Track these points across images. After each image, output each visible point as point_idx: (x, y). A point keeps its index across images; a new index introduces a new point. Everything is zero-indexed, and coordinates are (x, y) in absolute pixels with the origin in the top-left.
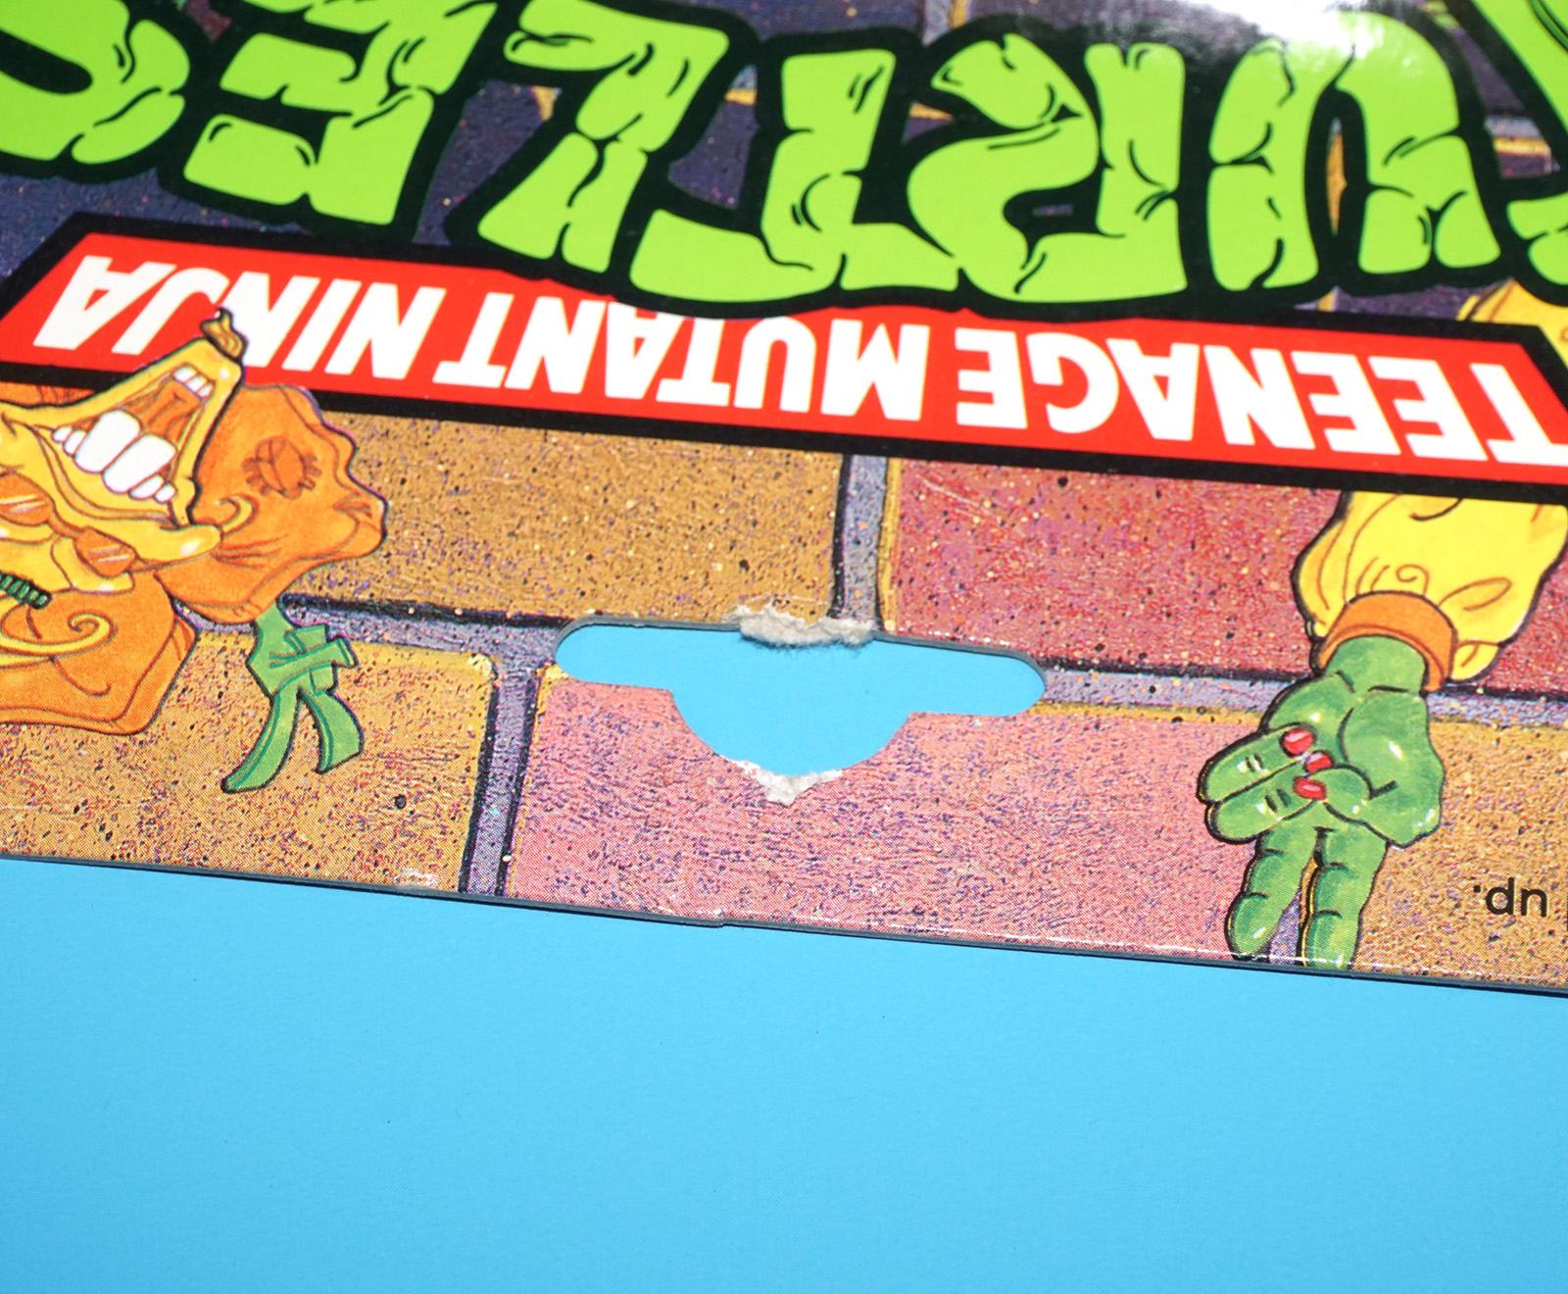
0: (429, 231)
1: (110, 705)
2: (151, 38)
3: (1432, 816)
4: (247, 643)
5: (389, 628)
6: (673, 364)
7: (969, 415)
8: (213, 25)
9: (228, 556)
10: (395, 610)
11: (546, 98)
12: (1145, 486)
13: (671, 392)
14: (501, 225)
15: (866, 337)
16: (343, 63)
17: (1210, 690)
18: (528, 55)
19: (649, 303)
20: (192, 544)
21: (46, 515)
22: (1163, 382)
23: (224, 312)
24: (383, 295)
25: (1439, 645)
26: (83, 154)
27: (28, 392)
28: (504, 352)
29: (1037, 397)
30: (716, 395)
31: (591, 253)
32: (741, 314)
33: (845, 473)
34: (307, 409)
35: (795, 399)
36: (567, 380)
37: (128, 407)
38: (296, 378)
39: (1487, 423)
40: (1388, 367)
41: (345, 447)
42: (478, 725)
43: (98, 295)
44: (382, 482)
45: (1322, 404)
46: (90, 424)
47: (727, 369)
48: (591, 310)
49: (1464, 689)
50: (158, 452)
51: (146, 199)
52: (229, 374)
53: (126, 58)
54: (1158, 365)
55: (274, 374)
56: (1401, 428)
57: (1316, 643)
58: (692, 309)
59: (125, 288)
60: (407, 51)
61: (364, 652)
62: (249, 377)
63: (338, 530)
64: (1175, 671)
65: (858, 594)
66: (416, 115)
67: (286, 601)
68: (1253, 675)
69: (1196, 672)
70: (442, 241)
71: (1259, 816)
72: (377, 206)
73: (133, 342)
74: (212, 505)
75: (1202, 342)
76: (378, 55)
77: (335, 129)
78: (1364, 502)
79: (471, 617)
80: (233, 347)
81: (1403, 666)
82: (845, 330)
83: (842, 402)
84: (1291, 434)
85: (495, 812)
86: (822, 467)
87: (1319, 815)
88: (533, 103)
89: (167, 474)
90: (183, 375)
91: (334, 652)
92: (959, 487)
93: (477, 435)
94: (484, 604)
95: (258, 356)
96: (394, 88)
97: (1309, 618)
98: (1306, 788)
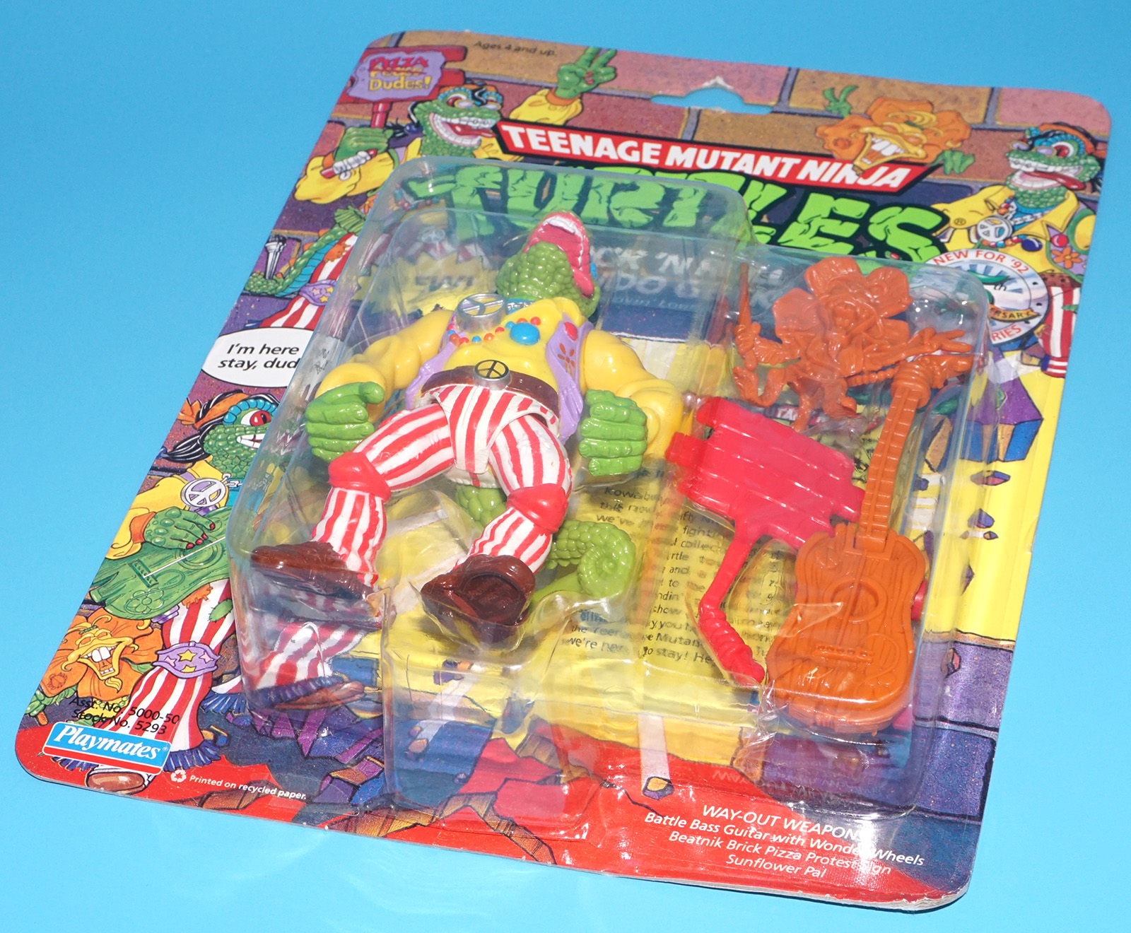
0: (800, 192)
1: (886, 103)
2: (880, 237)
3: (562, 67)
4: (852, 111)
5: (815, 112)
6: (735, 161)
7: (659, 146)
8: (861, 239)
9: (857, 127)
10: (813, 116)
11: (765, 219)
12: (616, 129)
13: (737, 155)
14: (781, 192)
15: (682, 164)
16: (823, 230)
17: (609, 92)
18: (769, 230)
19: (741, 173)
20: (867, 129)
21: (906, 138)
22: (606, 149)
23: (858, 175)
24: (814, 178)
25: (551, 96)
26: (899, 209)
27: (911, 160)
28: (781, 165)
29: (640, 149)
30: (724, 153)
31: (755, 186)
32: (717, 170)
33: (693, 137)
34: (835, 155)
35: (704, 152)
36: (764, 159)
37: (884, 157)
38: (838, 161)
39: (524, 137)
40: (546, 148)
41: (826, 147)
42: (793, 95)
43: (893, 179)
44: (815, 140)
45: (565, 142)
46: (895, 154)
47: (721, 159)
48: (757, 172)
49: (546, 88)
50: (875, 147)
51: (880, 200)
52: (857, 163)
53: (887, 231)
54: (606, 153)
55: (844, 162)
56: (547, 136)
57: (581, 98)
58: (729, 172)
59: (886, 180)
60: (804, 232)
61: (822, 108)
62: (851, 162)
63: (827, 131)
64: (617, 96)
65: (694, 115)
66: (803, 216)
67: (842, 118)
68: (598, 94)
69: (612, 95)
70: (796, 189)
71: (603, 71)
72: (814, 197)
73: (883, 169)
74: (861, 137)
75: (593, 157)
76: (814, 231)
77: (827, 214)
78: (560, 123)
79: (794, 114)
80: (856, 169)
81: (560, 93)
82: (688, 165)
83: (691, 151)
84: (575, 138)
85: (790, 80)
86: (698, 138)
87: (589, 70)
88: (768, 218)
89: (873, 143)
90: (869, 162)
91: (829, 109)
92: (665, 133)
93: (791, 148)
94: (790, 116)
95: (848, 167)
96: (809, 224)
97: (582, 103)
98: (590, 74)
